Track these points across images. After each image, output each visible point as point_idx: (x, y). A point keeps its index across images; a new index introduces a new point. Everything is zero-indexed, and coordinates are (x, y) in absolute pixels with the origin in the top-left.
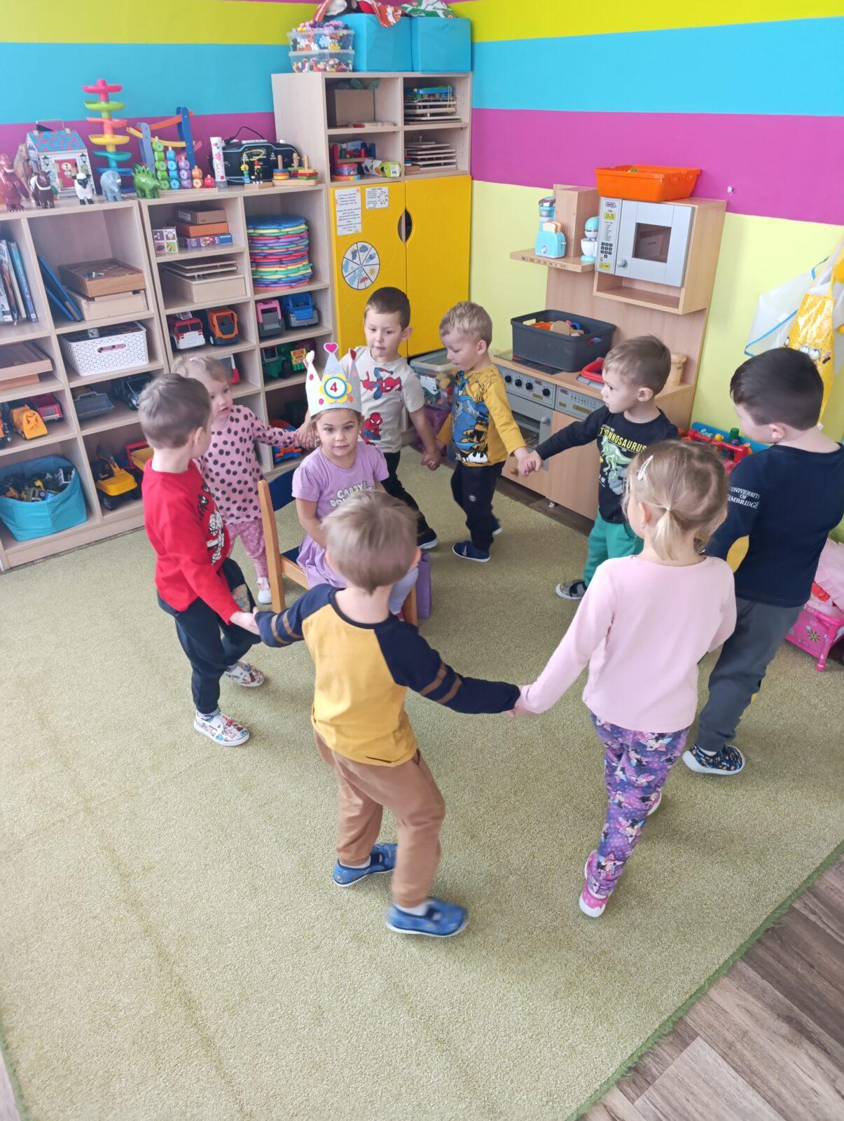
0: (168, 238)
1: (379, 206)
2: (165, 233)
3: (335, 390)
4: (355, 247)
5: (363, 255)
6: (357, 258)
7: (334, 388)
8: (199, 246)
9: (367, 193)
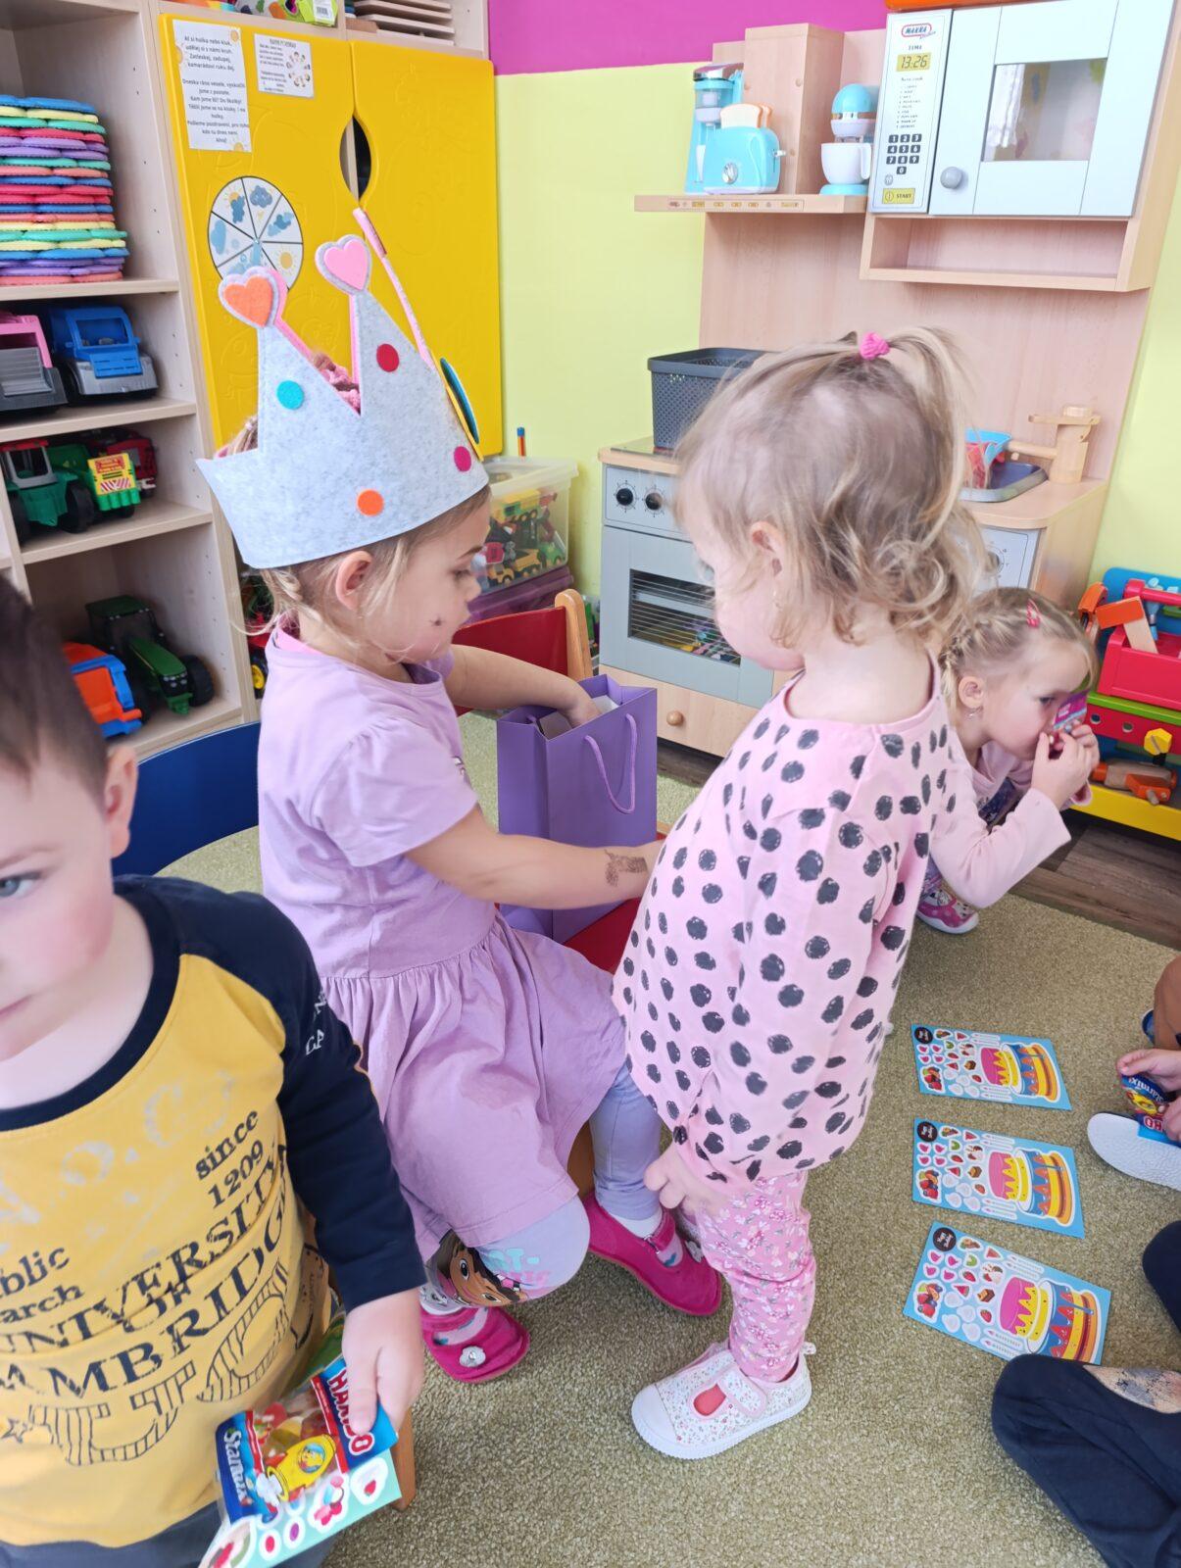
1: (289, 89)
4: (236, 188)
5: (260, 215)
6: (246, 218)
9: (258, 48)
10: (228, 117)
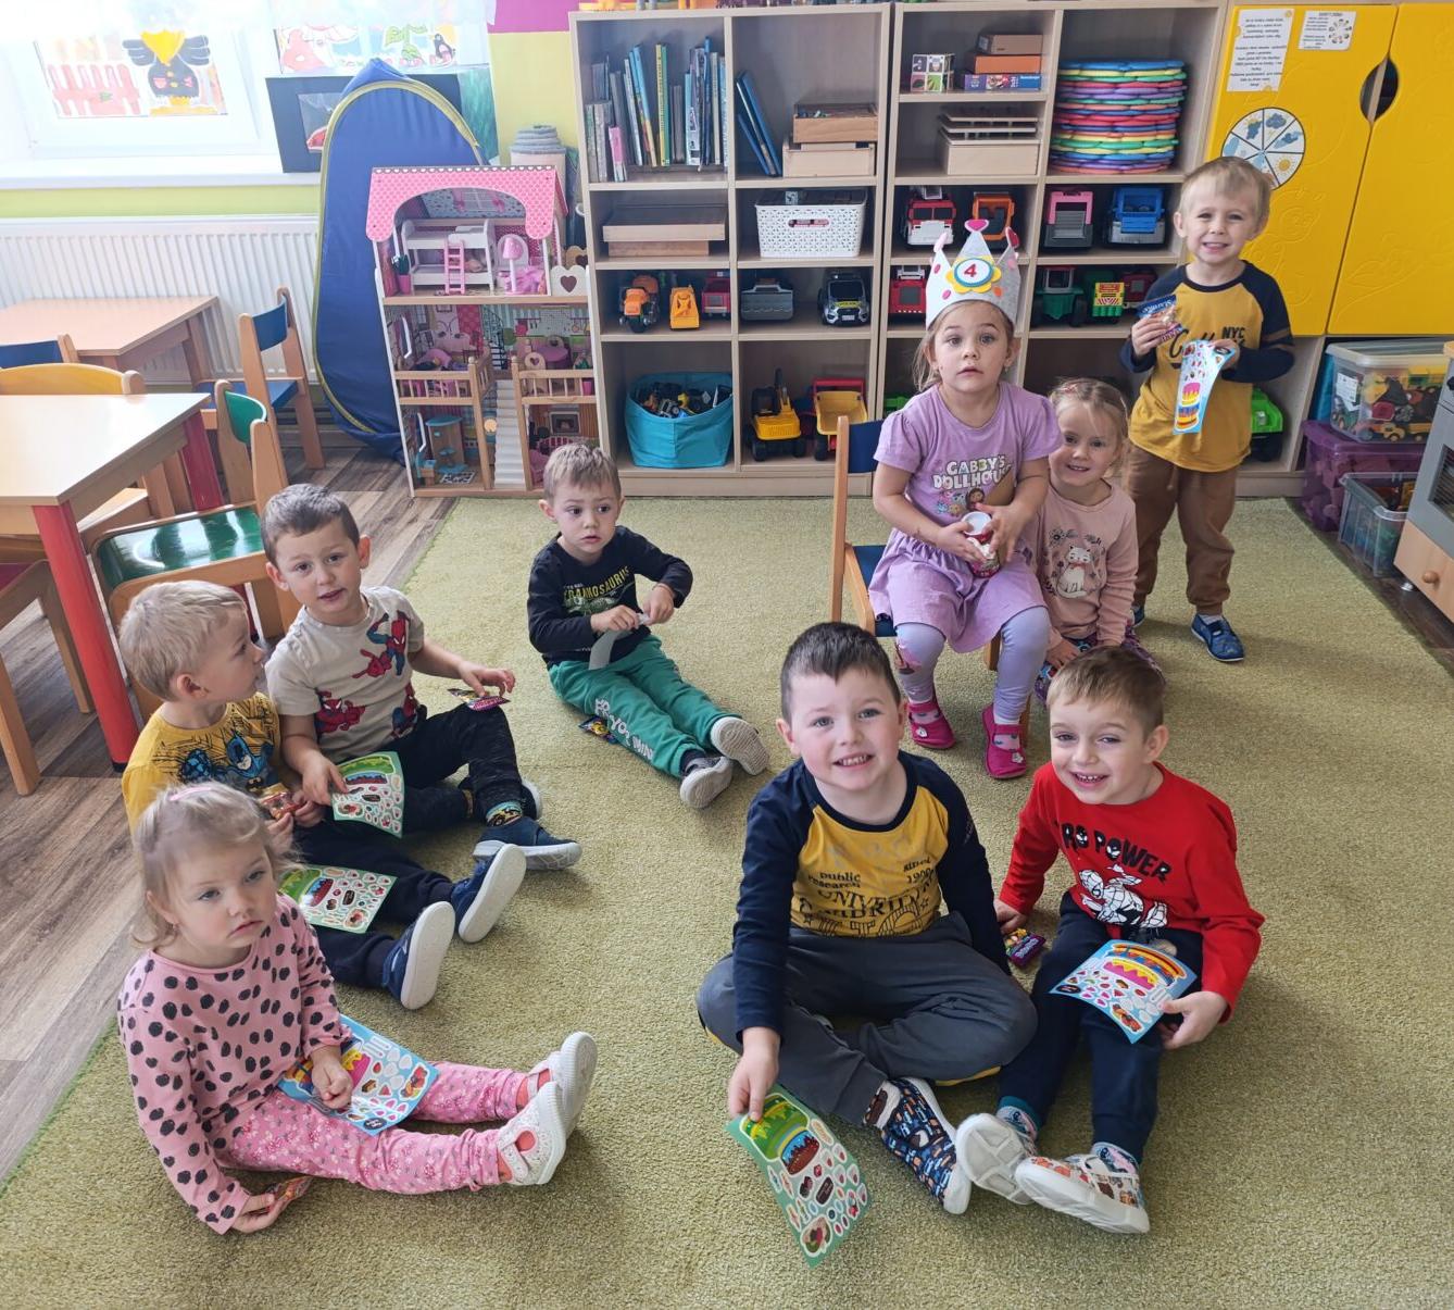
0: (931, 70)
1: (1327, 45)
2: (929, 61)
3: (973, 274)
4: (1257, 116)
5: (1271, 133)
6: (1259, 136)
7: (972, 271)
8: (982, 88)
9: (1307, 20)
10: (1265, 68)
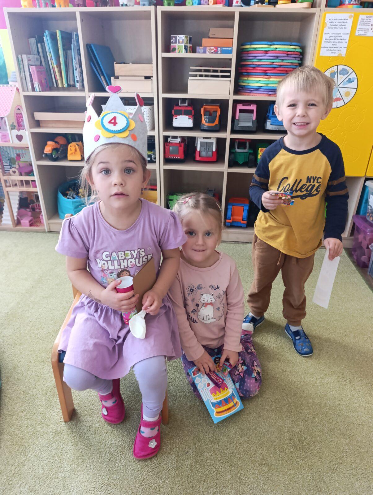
1: (370, 34)
2: (178, 38)
3: (115, 124)
4: (335, 69)
5: (342, 78)
10: (339, 45)
